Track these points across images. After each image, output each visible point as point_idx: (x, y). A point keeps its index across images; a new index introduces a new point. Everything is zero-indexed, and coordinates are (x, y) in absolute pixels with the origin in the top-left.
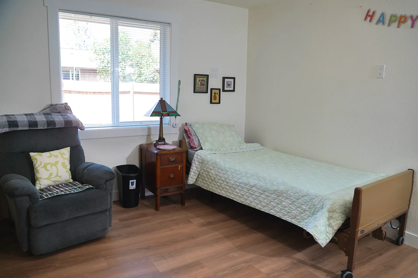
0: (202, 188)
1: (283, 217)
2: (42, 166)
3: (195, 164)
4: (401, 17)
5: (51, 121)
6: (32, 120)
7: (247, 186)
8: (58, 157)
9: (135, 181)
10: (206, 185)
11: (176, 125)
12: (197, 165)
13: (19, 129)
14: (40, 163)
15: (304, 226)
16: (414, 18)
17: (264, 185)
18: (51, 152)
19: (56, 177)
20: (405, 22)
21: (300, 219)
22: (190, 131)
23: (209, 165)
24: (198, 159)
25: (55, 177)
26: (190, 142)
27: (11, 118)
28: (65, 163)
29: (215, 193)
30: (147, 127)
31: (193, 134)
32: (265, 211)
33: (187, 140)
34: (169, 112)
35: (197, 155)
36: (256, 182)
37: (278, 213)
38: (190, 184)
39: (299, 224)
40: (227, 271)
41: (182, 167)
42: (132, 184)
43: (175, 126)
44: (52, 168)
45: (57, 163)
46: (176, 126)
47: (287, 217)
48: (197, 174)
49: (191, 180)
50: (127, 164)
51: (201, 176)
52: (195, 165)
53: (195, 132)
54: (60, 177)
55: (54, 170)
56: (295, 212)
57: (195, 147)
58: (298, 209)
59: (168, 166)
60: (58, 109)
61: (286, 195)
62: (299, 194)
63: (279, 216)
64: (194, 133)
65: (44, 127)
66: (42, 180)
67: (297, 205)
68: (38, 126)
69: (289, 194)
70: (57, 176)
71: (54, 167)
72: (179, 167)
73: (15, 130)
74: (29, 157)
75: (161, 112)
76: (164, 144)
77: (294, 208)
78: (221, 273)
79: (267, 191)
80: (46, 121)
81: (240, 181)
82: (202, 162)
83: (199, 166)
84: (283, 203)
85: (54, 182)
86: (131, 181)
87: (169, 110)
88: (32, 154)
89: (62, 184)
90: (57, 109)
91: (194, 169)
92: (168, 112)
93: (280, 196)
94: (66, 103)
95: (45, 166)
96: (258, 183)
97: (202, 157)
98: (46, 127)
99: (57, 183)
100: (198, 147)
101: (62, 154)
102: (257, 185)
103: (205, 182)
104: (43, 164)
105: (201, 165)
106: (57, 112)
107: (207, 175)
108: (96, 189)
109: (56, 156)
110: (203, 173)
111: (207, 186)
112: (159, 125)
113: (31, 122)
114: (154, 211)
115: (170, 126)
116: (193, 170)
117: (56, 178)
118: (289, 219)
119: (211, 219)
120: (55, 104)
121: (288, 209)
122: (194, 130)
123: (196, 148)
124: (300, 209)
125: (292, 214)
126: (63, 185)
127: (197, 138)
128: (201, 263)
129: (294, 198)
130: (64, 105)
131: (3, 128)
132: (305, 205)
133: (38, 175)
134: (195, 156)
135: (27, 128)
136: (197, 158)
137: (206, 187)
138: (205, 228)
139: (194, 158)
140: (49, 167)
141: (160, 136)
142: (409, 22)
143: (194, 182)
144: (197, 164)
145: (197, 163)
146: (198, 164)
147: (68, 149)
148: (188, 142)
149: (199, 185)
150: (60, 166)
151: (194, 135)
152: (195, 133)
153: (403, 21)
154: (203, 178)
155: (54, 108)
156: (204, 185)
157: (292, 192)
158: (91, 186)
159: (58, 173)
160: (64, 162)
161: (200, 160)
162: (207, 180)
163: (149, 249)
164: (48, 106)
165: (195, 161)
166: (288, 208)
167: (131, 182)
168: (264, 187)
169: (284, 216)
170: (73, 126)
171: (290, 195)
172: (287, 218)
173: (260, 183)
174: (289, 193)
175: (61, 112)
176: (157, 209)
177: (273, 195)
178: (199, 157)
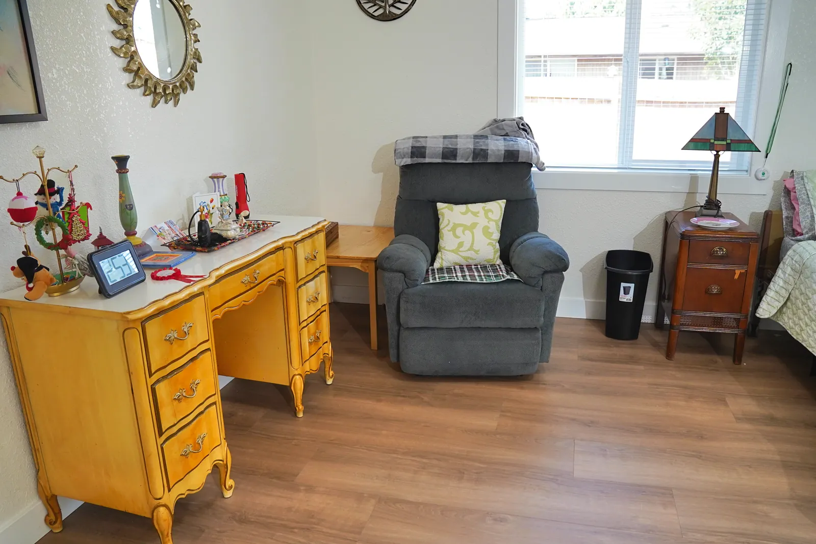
0: (789, 332)
2: (449, 228)
3: (784, 273)
5: (482, 150)
6: (450, 146)
8: (478, 216)
9: (632, 286)
10: (797, 329)
11: (763, 174)
12: (787, 275)
13: (427, 162)
14: (447, 222)
18: (470, 205)
19: (469, 250)
22: (795, 192)
23: (812, 281)
24: (794, 262)
25: (467, 251)
26: (792, 218)
27: (419, 141)
28: (489, 228)
30: (690, 174)
31: (803, 199)
33: (785, 214)
34: (731, 140)
35: (794, 251)
38: (763, 317)
40: (720, 537)
41: (743, 273)
42: (626, 291)
43: (760, 176)
44: (464, 234)
45: (474, 225)
46: (763, 178)
48: (784, 298)
49: (766, 310)
50: (634, 250)
51: (792, 304)
52: (782, 276)
53: (808, 194)
54: (477, 252)
55: (467, 238)
57: (799, 231)
59: (708, 266)
60: (505, 127)
64: (805, 197)
65: (467, 161)
66: (445, 251)
68: (458, 158)
70: (471, 248)
71: (467, 232)
72: (738, 272)
73: (419, 162)
74: (436, 211)
75: (712, 141)
76: (715, 216)
78: (699, 536)
80: (473, 150)
82: (801, 271)
83: (791, 278)
85: (466, 258)
86: (623, 285)
87: (732, 135)
88: (440, 205)
89: (477, 265)
90: (503, 129)
91: (778, 285)
92: (729, 141)
94: (521, 118)
95: (453, 230)
97: (805, 257)
98: (470, 161)
99: (471, 262)
100: (807, 233)
101: (487, 212)
103: (797, 320)
104: (451, 225)
105: (797, 277)
106: (503, 134)
107: (803, 304)
108: (524, 285)
109: (475, 214)
110: (797, 298)
111: (799, 331)
112: (711, 173)
113: (447, 150)
114: (661, 357)
115: (750, 176)
116: (776, 285)
117: (469, 252)
119: (780, 411)
120: (501, 119)
122: (808, 188)
123: (802, 234)
126: (479, 266)
127: (809, 209)
128: (672, 494)
130: (515, 121)
131: (403, 158)
133: (442, 243)
134: (790, 252)
135: (439, 160)
136: (792, 259)
137: (798, 334)
138: (747, 426)
139: (786, 257)
140: (459, 231)
141: (709, 197)
143: (771, 315)
144: (788, 272)
145: (789, 270)
146: (792, 273)
147: (502, 203)
148: (787, 217)
149: (784, 326)
150: (478, 232)
151: (803, 203)
152: (808, 197)
154: (795, 309)
155: (497, 127)
156: (794, 326)
158: (516, 277)
159: (473, 244)
160: (488, 225)
161: (798, 266)
162: (802, 316)
163: (589, 426)
164: (490, 122)
165: (786, 266)
167: (624, 288)
170: (519, 161)
175: (509, 134)
176: (669, 355)
178: (796, 258)
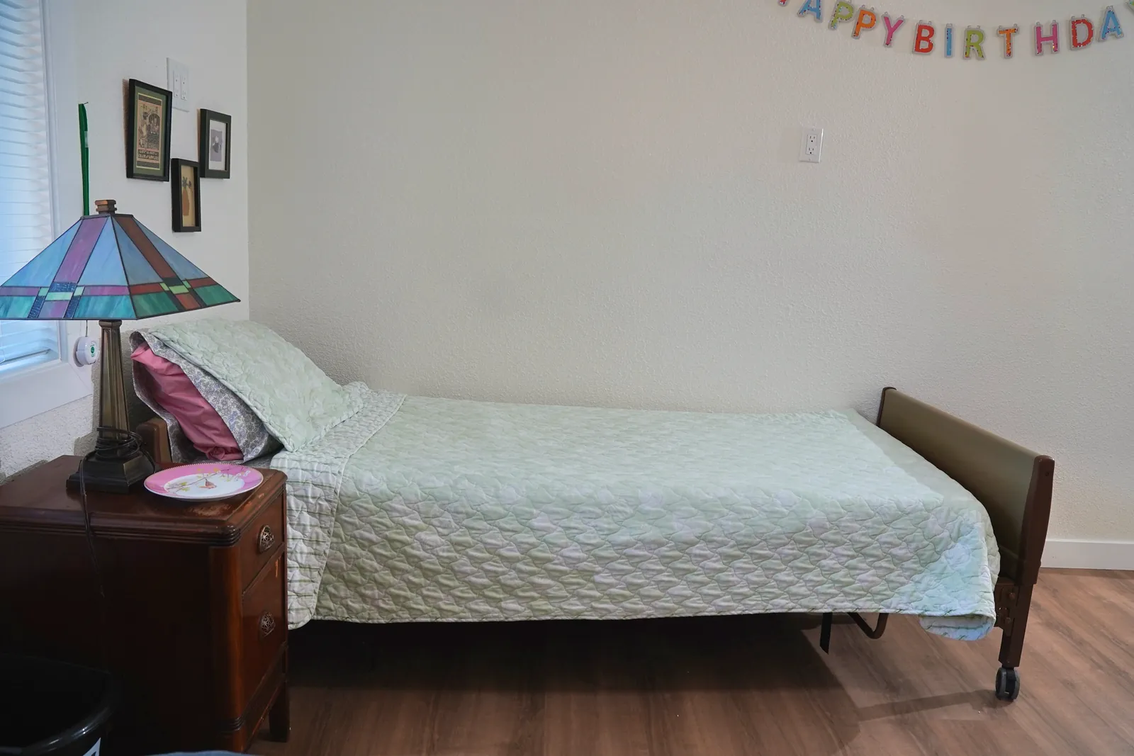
1: (821, 608)
3: (300, 525)
4: (863, 12)
7: (664, 548)
12: (308, 529)
15: (901, 606)
16: (893, 22)
17: (741, 524)
20: (870, 26)
21: (886, 590)
22: (183, 374)
23: (394, 514)
29: (456, 623)
32: (747, 612)
36: (704, 522)
37: (804, 602)
38: (301, 625)
39: (881, 607)
47: (837, 602)
48: (320, 570)
49: (300, 613)
52: (299, 534)
53: (208, 373)
56: (868, 576)
57: (229, 445)
58: (877, 564)
61: (834, 534)
62: (875, 518)
63: (805, 607)
67: (875, 552)
69: (845, 527)
77: (864, 566)
79: (760, 542)
81: (622, 537)
82: (337, 508)
83: (319, 530)
84: (824, 562)
91: (301, 553)
93: (814, 542)
96: (712, 525)
97: (333, 484)
102: (711, 532)
105: (330, 523)
107: (384, 559)
116: (299, 556)
118: (845, 603)
121: (845, 576)
124: (887, 561)
125: (857, 585)
127: (231, 400)
129: (863, 534)
132: (901, 544)
142: (880, 31)
143: (312, 612)
144: (308, 523)
145: (307, 519)
146: (315, 521)
151: (210, 392)
152: (215, 379)
153: (867, 23)
157: (852, 521)
161: (325, 504)
165: (299, 516)
166: (842, 573)
168: (743, 532)
169: (825, 602)
171: (848, 531)
172: (839, 605)
173: (722, 521)
174: (843, 524)
177: (787, 547)
178: (313, 492)
